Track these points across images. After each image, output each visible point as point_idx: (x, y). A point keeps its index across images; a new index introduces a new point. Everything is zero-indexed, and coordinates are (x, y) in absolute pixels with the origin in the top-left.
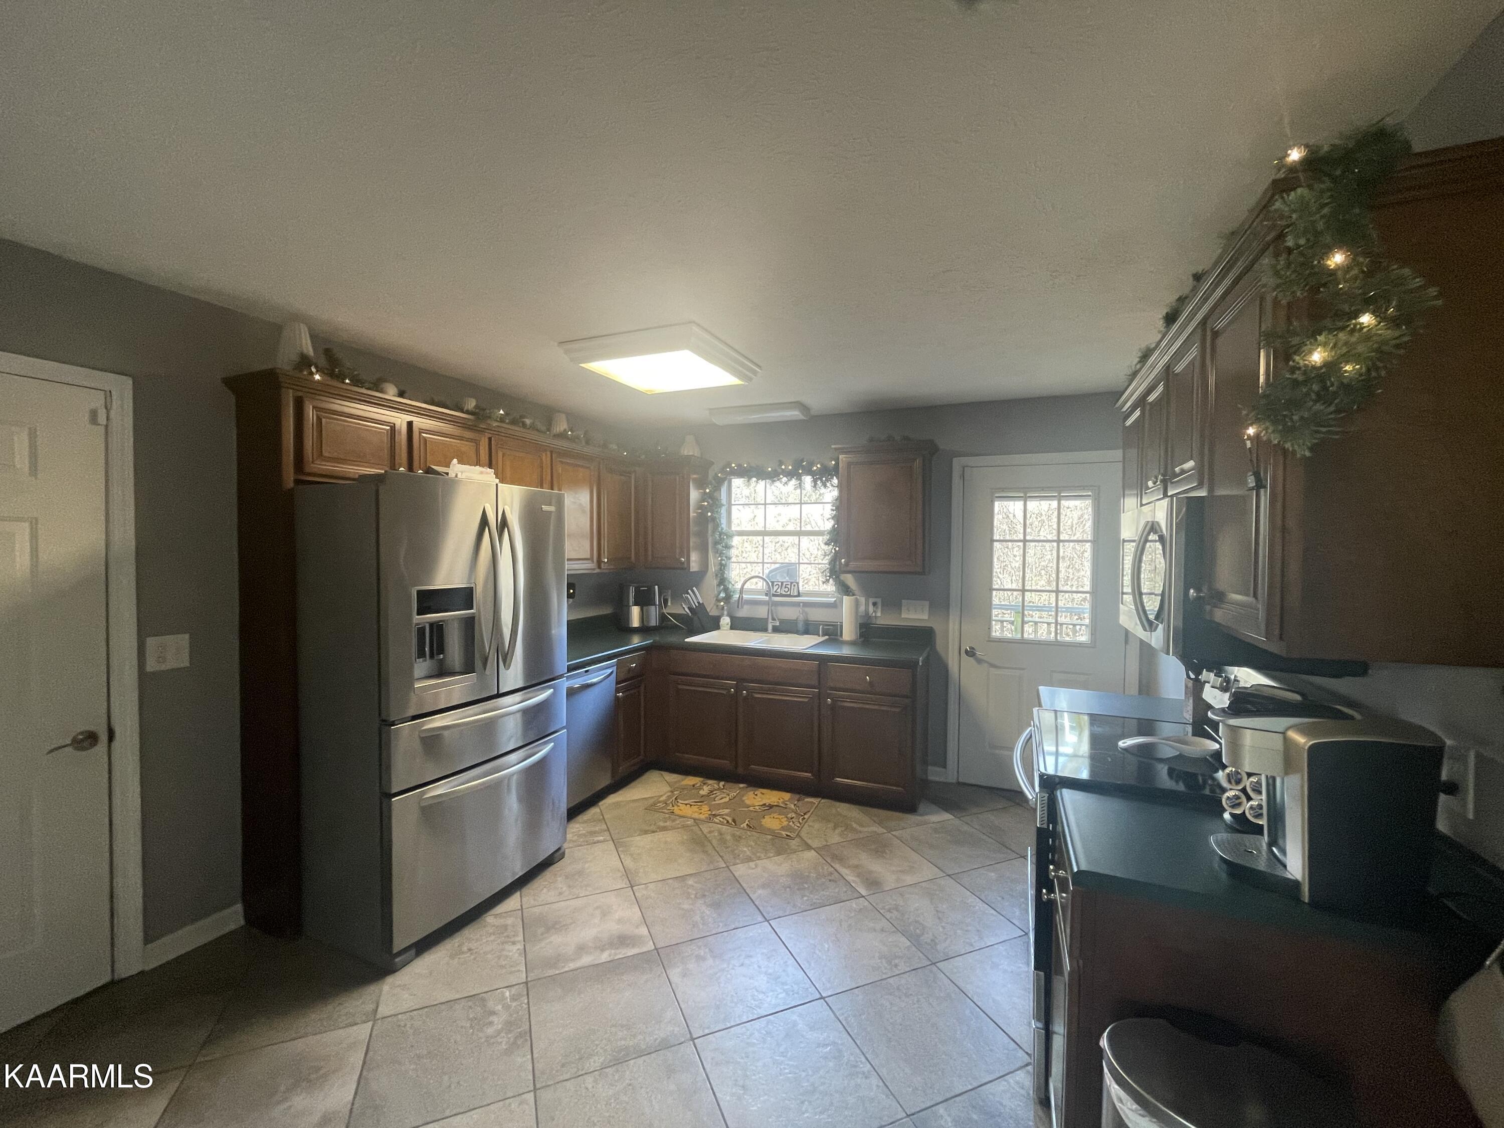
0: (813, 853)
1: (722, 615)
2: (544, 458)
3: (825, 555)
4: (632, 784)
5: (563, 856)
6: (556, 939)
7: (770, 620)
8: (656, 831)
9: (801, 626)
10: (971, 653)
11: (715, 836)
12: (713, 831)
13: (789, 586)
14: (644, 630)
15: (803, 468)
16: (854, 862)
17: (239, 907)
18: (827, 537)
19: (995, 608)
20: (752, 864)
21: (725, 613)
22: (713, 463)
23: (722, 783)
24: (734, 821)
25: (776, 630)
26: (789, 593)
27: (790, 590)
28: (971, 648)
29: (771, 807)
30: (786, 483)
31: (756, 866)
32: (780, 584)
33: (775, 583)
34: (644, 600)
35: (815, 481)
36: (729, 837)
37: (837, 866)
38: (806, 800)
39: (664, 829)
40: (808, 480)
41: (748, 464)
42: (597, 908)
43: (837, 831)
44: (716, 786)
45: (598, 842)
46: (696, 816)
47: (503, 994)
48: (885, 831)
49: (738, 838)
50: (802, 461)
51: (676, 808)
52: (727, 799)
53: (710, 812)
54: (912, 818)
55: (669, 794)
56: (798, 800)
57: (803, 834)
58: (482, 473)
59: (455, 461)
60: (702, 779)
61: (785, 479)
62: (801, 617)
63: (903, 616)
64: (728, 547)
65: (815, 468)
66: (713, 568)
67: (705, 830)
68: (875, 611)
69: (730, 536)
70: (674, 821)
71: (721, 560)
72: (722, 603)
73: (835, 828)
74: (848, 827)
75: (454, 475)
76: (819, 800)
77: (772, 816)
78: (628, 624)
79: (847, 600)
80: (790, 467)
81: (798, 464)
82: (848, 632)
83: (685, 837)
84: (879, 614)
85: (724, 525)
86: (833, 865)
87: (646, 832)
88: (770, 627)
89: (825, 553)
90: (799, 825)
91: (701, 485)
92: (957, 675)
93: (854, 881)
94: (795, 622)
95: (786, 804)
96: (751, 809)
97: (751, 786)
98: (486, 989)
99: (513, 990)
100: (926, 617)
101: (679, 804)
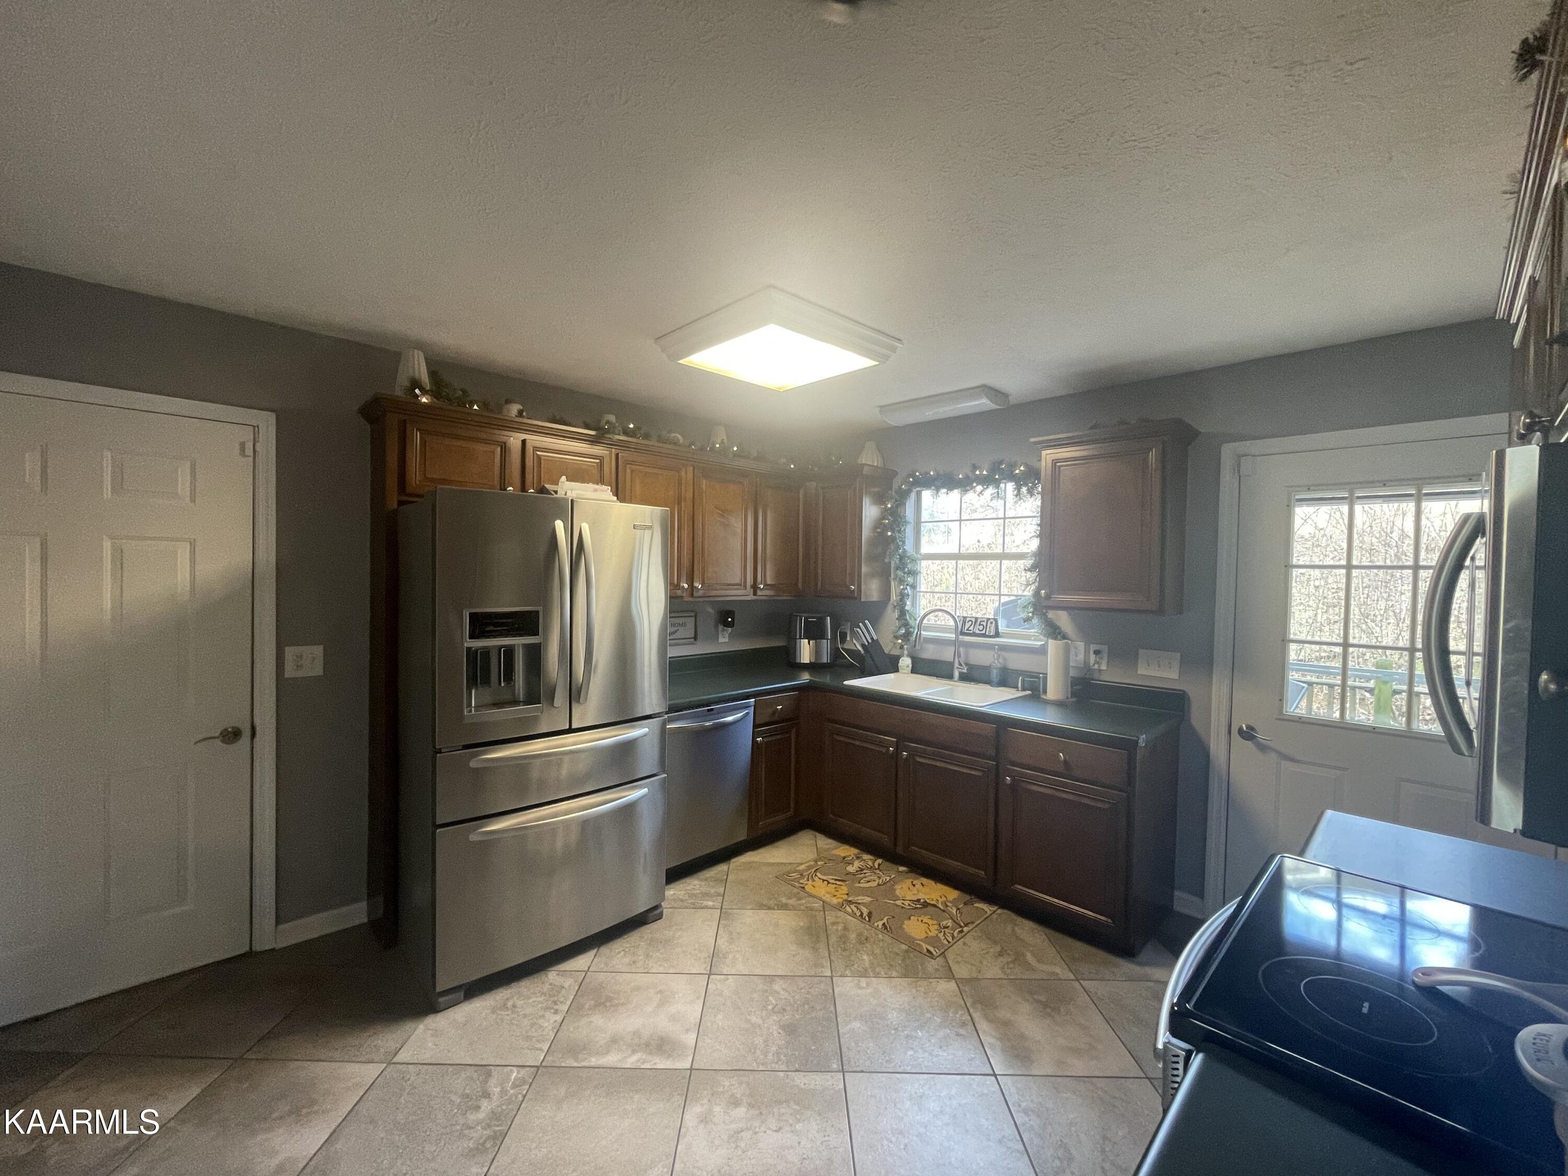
0: (952, 985)
1: (903, 656)
2: (683, 474)
3: (1028, 585)
4: (780, 843)
5: (660, 916)
6: (598, 1020)
7: (956, 665)
8: (774, 909)
9: (995, 674)
10: (1248, 734)
11: (837, 930)
12: (838, 923)
13: (985, 624)
14: (812, 667)
15: (1001, 472)
16: (1003, 1014)
17: (364, 904)
18: (1029, 562)
19: (1293, 670)
20: (863, 982)
21: (906, 652)
22: (895, 474)
23: (880, 861)
24: (870, 915)
25: (964, 678)
26: (984, 632)
27: (985, 628)
28: (1250, 728)
29: (926, 905)
30: (981, 493)
31: (868, 984)
32: (974, 620)
33: (968, 619)
34: (816, 633)
35: (1018, 489)
36: (853, 936)
37: (977, 1016)
38: (976, 905)
39: (784, 907)
40: (1010, 486)
41: (935, 470)
42: (660, 992)
43: (1005, 959)
44: (870, 863)
45: (707, 907)
46: (828, 898)
47: (509, 1075)
48: (1072, 977)
49: (863, 940)
50: (1001, 463)
51: (810, 882)
52: (875, 884)
53: (845, 897)
54: (1126, 967)
55: (812, 863)
56: (965, 904)
57: (950, 955)
58: (595, 490)
59: (564, 478)
60: (855, 851)
61: (979, 488)
62: (998, 664)
63: (1139, 672)
64: (914, 573)
65: (1017, 471)
66: (894, 597)
67: (830, 919)
68: (1096, 662)
69: (914, 560)
70: (800, 899)
71: (903, 589)
72: (900, 641)
73: (1000, 954)
74: (1018, 958)
75: (564, 493)
76: (995, 908)
77: (920, 919)
78: (795, 657)
79: (1052, 645)
80: (985, 473)
81: (995, 468)
82: (1054, 690)
83: (802, 924)
84: (1104, 667)
85: (909, 547)
86: (971, 1010)
87: (761, 906)
88: (956, 674)
89: (1028, 581)
90: (950, 939)
91: (879, 499)
92: (1224, 766)
93: (992, 1046)
94: (987, 669)
95: (947, 906)
96: (899, 903)
97: (911, 871)
98: (498, 1062)
99: (523, 1072)
100: (1175, 675)
101: (816, 879)
